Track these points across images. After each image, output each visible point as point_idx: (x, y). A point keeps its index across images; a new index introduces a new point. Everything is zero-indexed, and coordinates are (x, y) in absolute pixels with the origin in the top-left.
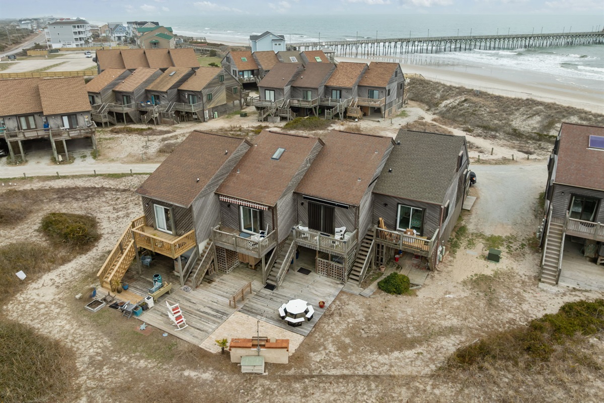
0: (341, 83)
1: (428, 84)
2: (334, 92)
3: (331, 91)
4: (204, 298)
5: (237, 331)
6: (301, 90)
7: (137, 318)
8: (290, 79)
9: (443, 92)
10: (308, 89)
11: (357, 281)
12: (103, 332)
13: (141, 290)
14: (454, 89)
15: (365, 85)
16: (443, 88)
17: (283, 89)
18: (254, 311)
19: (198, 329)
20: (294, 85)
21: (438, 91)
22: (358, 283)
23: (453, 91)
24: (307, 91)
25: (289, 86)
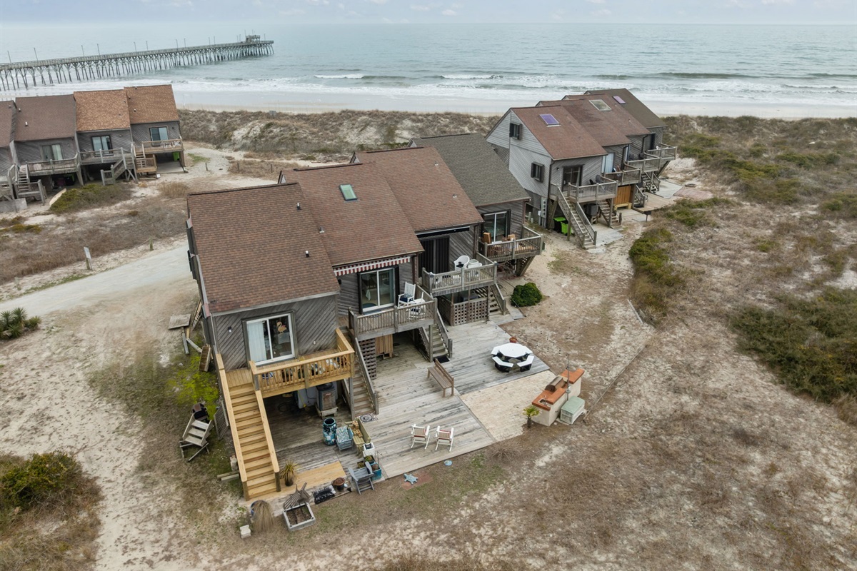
0: (107, 124)
1: (186, 114)
2: (96, 141)
3: (89, 140)
4: (405, 411)
5: (497, 407)
6: (37, 145)
7: (383, 479)
8: (9, 129)
9: (217, 121)
10: (52, 142)
11: (496, 310)
12: (379, 523)
13: (313, 460)
14: (232, 115)
15: (143, 121)
16: (214, 116)
17: (8, 149)
18: (472, 385)
19: (464, 434)
20: (20, 139)
21: (209, 121)
22: (499, 312)
23: (232, 118)
24: (51, 146)
25: (13, 142)
